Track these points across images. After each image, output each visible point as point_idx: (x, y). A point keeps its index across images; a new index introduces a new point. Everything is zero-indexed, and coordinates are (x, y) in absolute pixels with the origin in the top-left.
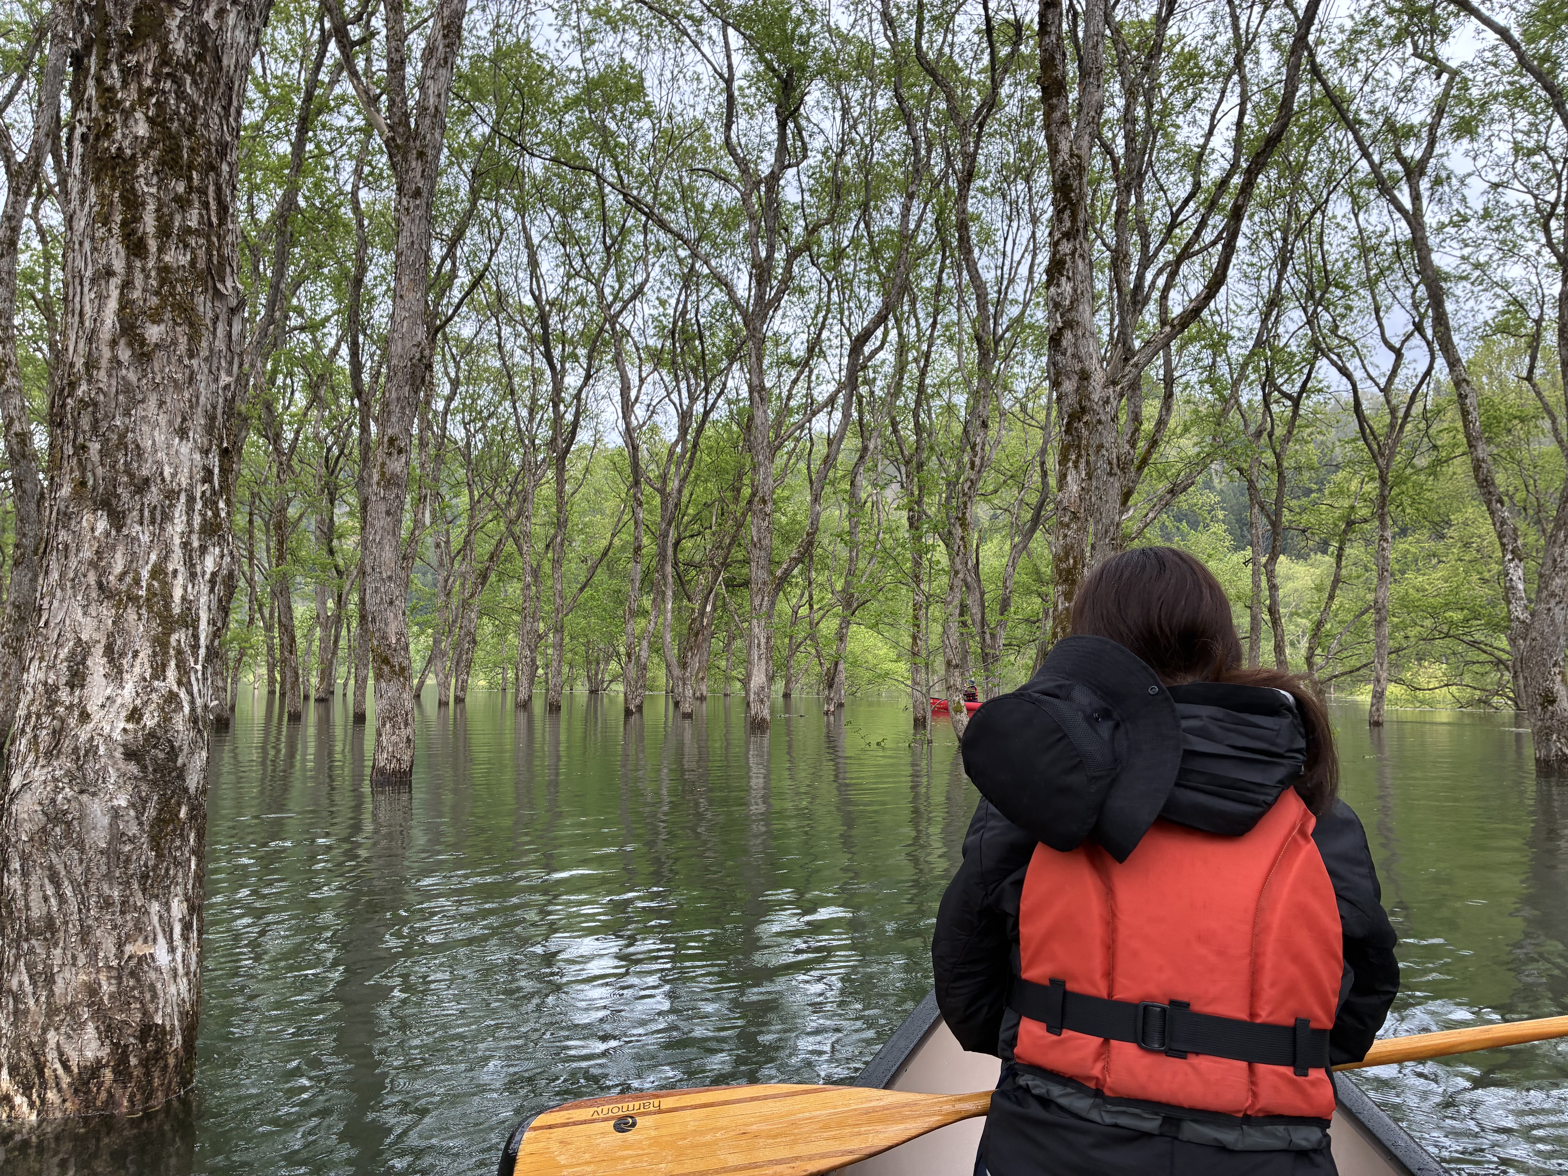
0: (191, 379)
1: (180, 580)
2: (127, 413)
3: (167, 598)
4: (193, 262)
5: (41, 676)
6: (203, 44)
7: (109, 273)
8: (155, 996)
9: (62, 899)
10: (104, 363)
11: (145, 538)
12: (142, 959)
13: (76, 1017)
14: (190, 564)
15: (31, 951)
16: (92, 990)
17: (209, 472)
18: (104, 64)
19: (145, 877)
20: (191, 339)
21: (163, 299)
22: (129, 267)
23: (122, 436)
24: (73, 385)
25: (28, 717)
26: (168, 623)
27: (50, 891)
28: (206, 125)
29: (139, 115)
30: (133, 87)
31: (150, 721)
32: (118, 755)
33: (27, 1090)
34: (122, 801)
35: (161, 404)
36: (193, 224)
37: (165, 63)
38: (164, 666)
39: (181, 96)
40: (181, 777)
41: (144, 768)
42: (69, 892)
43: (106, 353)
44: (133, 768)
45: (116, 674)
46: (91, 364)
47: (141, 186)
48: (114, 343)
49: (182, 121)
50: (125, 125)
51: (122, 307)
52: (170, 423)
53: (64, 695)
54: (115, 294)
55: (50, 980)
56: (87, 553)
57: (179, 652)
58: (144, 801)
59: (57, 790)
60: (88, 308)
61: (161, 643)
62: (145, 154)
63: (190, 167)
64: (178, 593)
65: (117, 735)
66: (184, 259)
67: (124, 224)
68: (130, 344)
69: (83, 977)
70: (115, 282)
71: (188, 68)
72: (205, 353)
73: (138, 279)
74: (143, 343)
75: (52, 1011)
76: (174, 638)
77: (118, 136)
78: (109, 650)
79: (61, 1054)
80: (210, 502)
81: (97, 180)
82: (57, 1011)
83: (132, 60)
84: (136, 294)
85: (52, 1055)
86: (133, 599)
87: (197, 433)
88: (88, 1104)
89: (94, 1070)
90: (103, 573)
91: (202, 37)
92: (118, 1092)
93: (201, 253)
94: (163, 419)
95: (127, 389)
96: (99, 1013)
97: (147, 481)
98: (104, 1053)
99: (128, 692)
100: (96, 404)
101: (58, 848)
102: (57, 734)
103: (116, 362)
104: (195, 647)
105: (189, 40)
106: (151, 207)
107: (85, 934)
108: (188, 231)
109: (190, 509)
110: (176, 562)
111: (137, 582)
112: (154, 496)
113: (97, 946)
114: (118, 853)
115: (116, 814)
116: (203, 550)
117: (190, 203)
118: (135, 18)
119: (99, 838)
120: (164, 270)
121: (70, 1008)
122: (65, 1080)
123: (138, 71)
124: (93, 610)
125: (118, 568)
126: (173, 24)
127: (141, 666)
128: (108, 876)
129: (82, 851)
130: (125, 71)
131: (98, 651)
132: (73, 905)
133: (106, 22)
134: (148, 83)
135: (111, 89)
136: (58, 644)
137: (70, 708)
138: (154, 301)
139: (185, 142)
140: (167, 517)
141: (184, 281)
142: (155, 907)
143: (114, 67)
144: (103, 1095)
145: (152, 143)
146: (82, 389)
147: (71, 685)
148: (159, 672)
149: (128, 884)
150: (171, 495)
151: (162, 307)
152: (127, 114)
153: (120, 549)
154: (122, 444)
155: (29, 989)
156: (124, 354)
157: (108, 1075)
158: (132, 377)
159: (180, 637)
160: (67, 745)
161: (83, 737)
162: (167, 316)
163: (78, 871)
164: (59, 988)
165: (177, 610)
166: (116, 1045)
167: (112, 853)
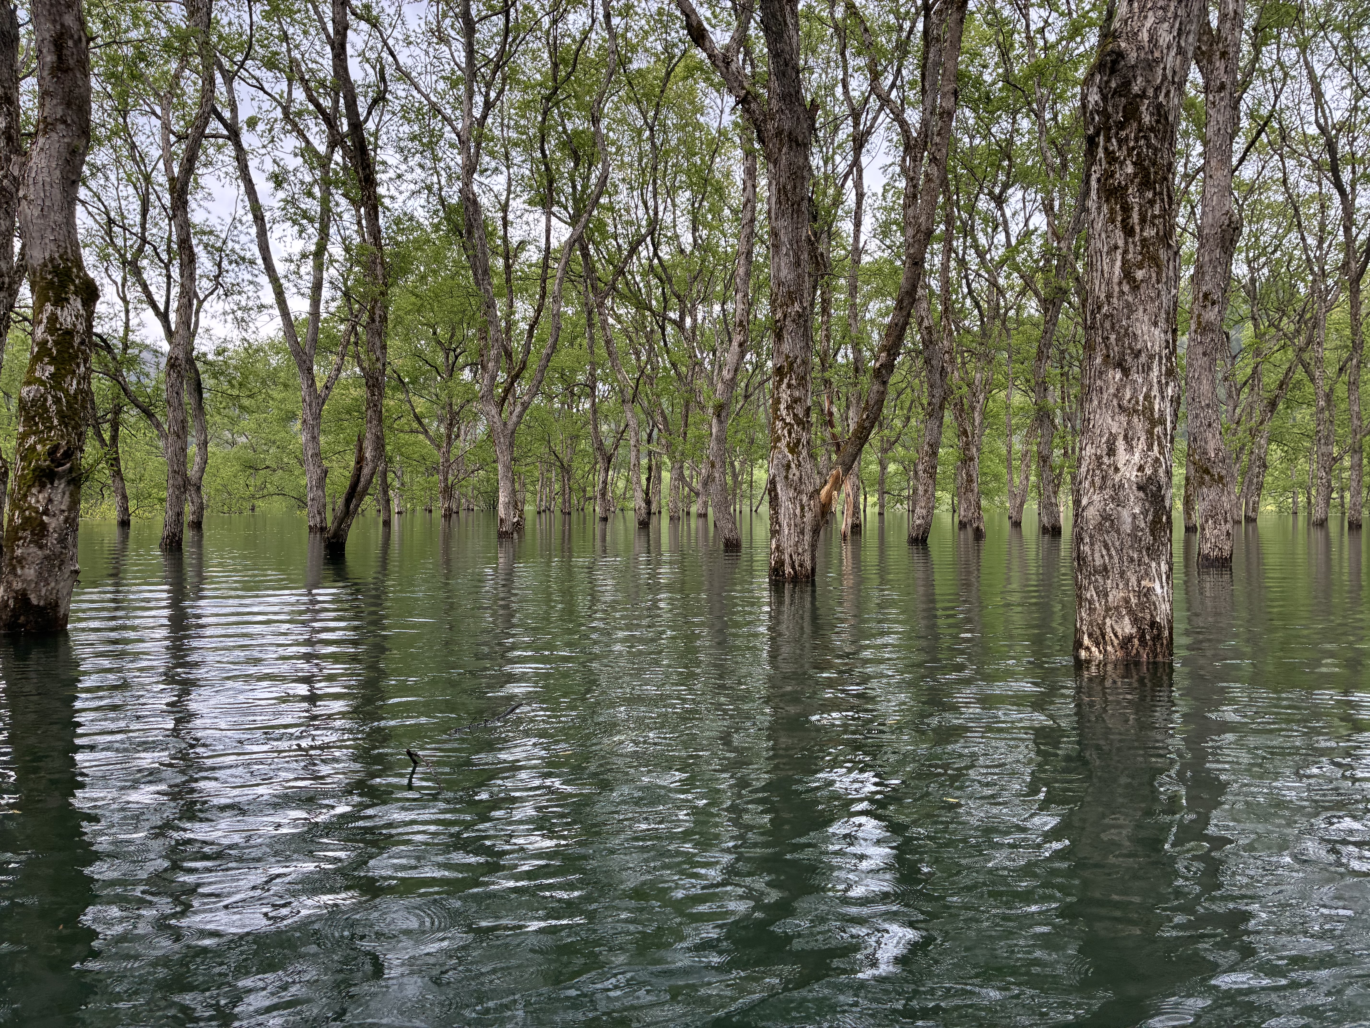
0: (1159, 295)
1: (1157, 400)
2: (1128, 318)
3: (1152, 410)
4: (1157, 233)
5: (1093, 451)
6: (1159, 114)
7: (1116, 247)
8: (1156, 608)
9: (1111, 557)
10: (1116, 294)
11: (1140, 380)
12: (1149, 589)
13: (1120, 613)
14: (1161, 392)
15: (1096, 581)
16: (1127, 600)
17: (1167, 342)
18: (1108, 139)
19: (1148, 549)
20: (1158, 274)
21: (1144, 256)
22: (1126, 243)
23: (1127, 330)
24: (1099, 308)
25: (1088, 471)
26: (1153, 423)
27: (1104, 552)
28: (1162, 157)
29: (1128, 162)
30: (1124, 148)
31: (1148, 471)
32: (1134, 488)
33: (1097, 645)
34: (1137, 510)
35: (1145, 310)
36: (1157, 213)
37: (1140, 131)
38: (1152, 445)
39: (1149, 146)
40: (1163, 500)
41: (1147, 495)
42: (1114, 553)
43: (1117, 289)
44: (1141, 494)
45: (1130, 449)
46: (1109, 296)
47: (1131, 199)
48: (1120, 283)
49: (1150, 159)
50: (1121, 169)
51: (1123, 264)
52: (1150, 320)
53: (1106, 460)
54: (1119, 258)
55: (1106, 595)
56: (1112, 391)
57: (1159, 437)
58: (1147, 511)
59: (1106, 505)
60: (1105, 268)
61: (1150, 433)
62: (1132, 182)
63: (1155, 182)
64: (1157, 407)
65: (1133, 478)
66: (1153, 233)
67: (1123, 221)
68: (1128, 283)
69: (1122, 594)
70: (1119, 251)
71: (1152, 129)
72: (1164, 280)
73: (1131, 249)
74: (1135, 281)
75: (1108, 609)
76: (1156, 430)
77: (1117, 176)
78: (1126, 437)
79: (1113, 629)
80: (1169, 359)
81: (1107, 201)
82: (1110, 609)
83: (1123, 134)
84: (1130, 256)
85: (1109, 630)
86: (1136, 411)
87: (1162, 324)
88: (1128, 654)
89: (1130, 639)
90: (1120, 399)
91: (1158, 110)
92: (1141, 651)
93: (1161, 227)
94: (1146, 318)
95: (1128, 305)
96: (1130, 612)
97: (1140, 351)
98: (1134, 631)
99: (1137, 458)
100: (1112, 316)
101: (1108, 532)
102: (1104, 478)
103: (1122, 293)
104: (1166, 435)
105: (1152, 114)
106: (1136, 209)
107: (1122, 574)
108: (1154, 217)
109: (1160, 363)
110: (1155, 392)
111: (1137, 402)
112: (1143, 358)
113: (1128, 580)
114: (1136, 536)
115: (1134, 516)
116: (1167, 383)
117: (1155, 201)
118: (1124, 111)
119: (1127, 527)
120: (1144, 241)
121: (1117, 608)
122: (1116, 642)
123: (1127, 139)
124: (1116, 418)
125: (1128, 396)
126: (1143, 108)
127: (1141, 445)
128: (1132, 547)
129: (1119, 534)
130: (1120, 142)
131: (1121, 438)
132: (1116, 560)
133: (1108, 117)
134: (1132, 144)
135: (1113, 152)
136: (1101, 436)
137: (1109, 466)
138: (1140, 257)
139: (1152, 170)
140: (1150, 368)
141: (1154, 244)
142: (1154, 564)
143: (1114, 140)
144: (1134, 651)
145: (1135, 175)
146: (1105, 309)
147: (1109, 455)
148: (1150, 448)
149: (1141, 552)
150: (1151, 357)
151: (1143, 260)
152: (1122, 163)
153: (1128, 387)
154: (1127, 334)
155: (1096, 598)
156: (1126, 288)
157: (1136, 642)
158: (1130, 299)
159: (1158, 430)
160: (1109, 483)
161: (1117, 479)
162: (1146, 264)
163: (1117, 543)
164: (1110, 598)
165: (1156, 416)
166: (1139, 628)
167: (1133, 535)
